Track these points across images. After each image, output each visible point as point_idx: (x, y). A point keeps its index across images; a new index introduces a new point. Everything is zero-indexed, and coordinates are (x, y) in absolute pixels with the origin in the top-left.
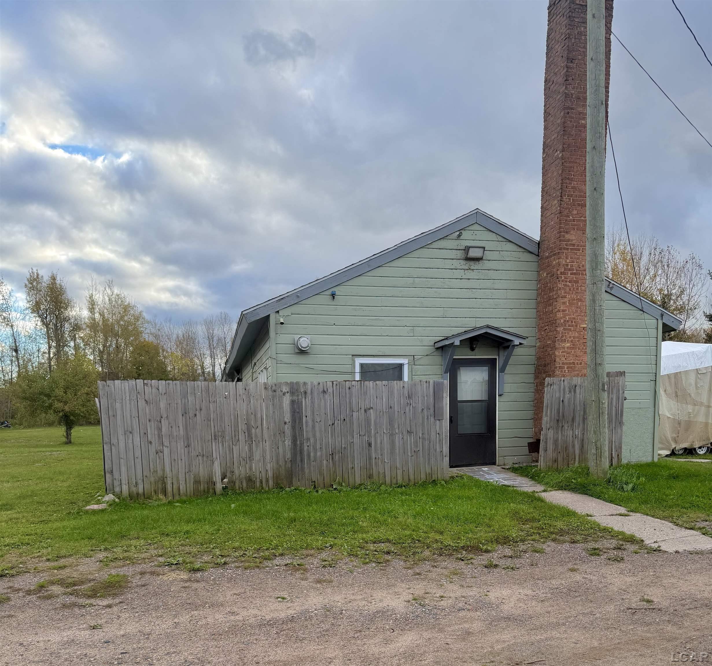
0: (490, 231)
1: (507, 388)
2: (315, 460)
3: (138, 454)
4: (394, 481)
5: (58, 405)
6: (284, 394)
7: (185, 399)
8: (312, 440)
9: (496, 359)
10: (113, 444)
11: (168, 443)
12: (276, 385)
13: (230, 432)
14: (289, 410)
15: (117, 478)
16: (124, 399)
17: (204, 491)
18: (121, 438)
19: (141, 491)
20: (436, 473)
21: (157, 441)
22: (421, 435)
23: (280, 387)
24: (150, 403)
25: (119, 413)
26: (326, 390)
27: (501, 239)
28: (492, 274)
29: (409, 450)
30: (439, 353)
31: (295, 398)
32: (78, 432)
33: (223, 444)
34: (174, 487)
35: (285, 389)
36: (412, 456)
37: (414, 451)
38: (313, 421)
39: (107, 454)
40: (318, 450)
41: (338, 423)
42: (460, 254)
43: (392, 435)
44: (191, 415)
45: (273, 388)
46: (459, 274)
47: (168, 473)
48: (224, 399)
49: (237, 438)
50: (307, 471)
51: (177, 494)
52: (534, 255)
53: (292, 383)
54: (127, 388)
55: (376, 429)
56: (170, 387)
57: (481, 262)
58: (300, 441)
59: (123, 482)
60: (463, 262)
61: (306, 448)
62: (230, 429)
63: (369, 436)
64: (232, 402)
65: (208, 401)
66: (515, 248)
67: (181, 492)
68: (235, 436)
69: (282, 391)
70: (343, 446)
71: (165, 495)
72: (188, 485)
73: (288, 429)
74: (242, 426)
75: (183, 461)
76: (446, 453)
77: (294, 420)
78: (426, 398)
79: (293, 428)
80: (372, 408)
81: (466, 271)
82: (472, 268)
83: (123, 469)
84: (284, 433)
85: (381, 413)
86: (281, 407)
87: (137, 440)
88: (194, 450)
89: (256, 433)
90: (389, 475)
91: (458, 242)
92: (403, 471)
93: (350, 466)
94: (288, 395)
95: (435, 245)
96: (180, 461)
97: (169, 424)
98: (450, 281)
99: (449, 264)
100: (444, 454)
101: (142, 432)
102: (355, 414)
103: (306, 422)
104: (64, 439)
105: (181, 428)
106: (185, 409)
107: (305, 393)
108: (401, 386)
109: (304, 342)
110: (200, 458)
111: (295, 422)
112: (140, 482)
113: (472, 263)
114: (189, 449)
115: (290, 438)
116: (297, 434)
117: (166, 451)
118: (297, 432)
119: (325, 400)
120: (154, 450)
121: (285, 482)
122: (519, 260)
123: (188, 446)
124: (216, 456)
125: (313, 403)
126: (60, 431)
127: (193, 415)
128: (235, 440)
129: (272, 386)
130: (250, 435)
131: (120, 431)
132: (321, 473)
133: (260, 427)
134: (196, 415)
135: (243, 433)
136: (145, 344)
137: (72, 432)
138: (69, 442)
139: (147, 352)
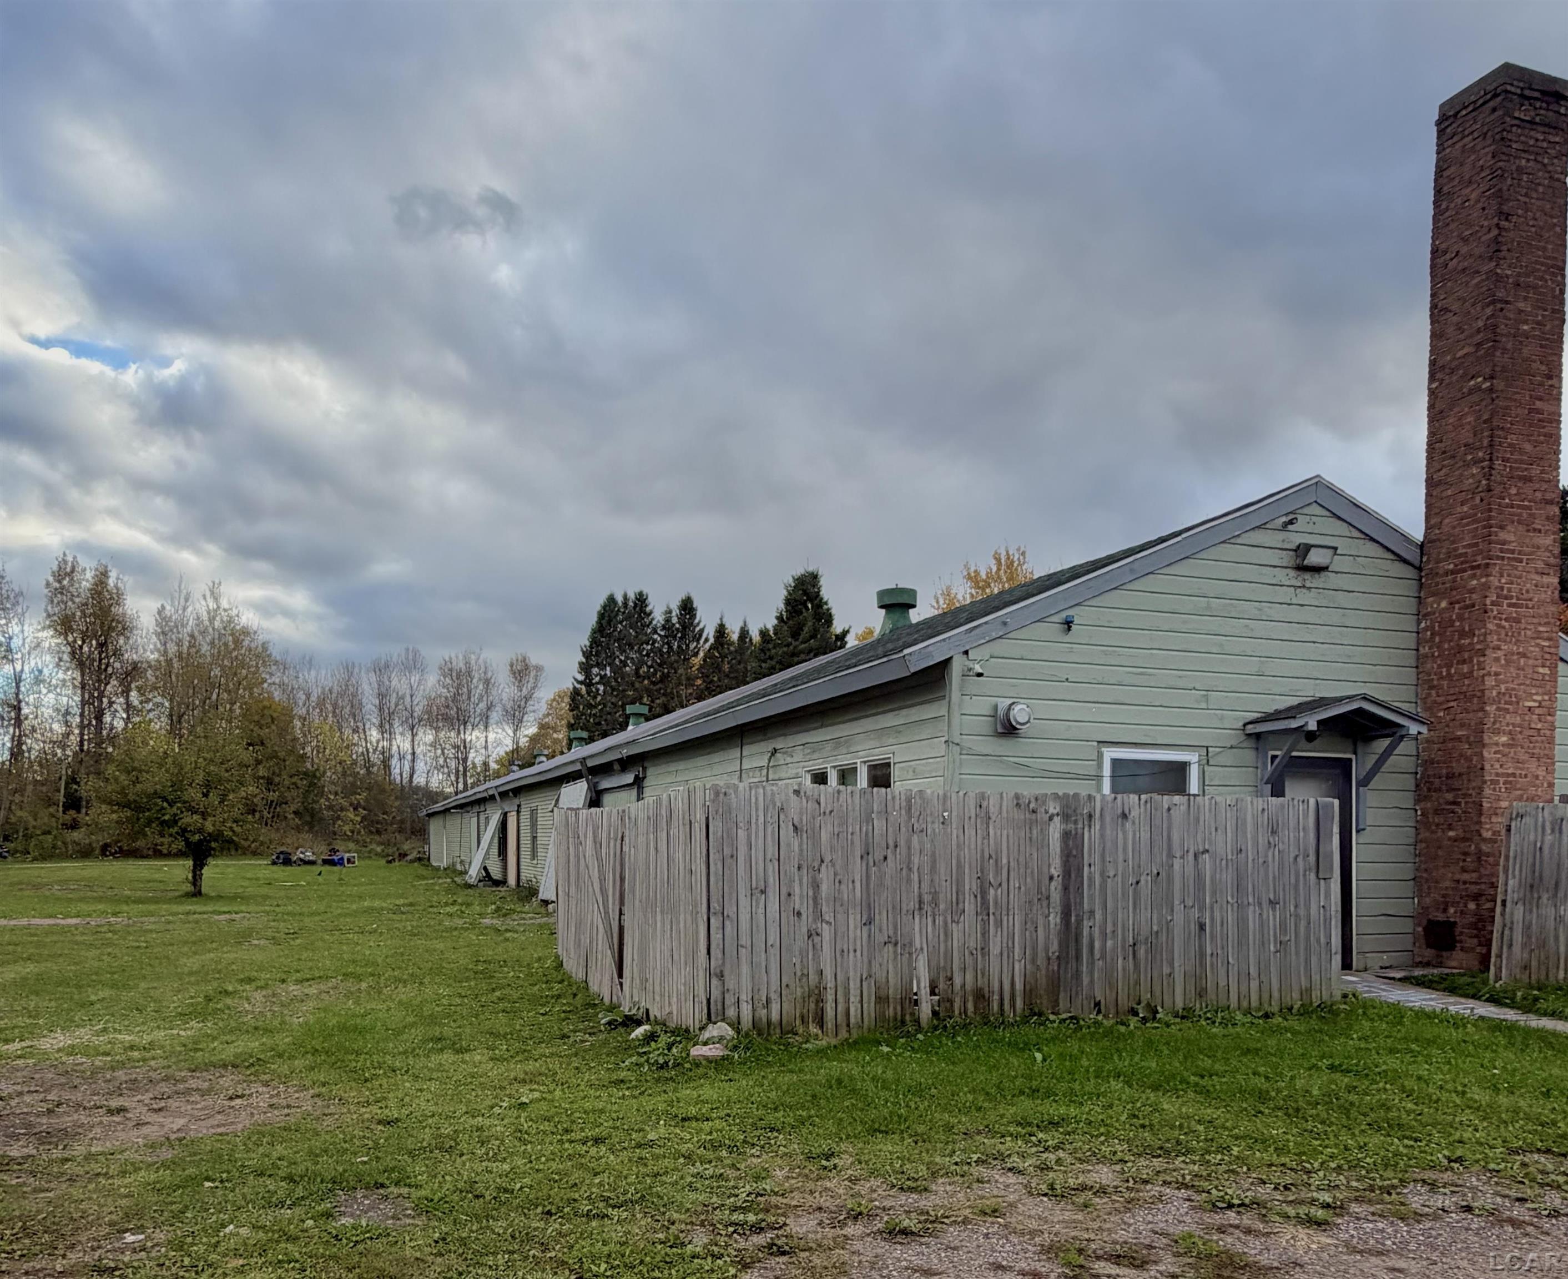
0: (1339, 518)
1: (1370, 817)
2: (1103, 957)
3: (773, 938)
4: (1245, 1004)
6: (1051, 819)
7: (867, 825)
8: (1098, 916)
9: (1350, 760)
10: (728, 916)
11: (832, 915)
12: (1036, 799)
13: (949, 895)
14: (1058, 850)
15: (731, 987)
16: (753, 821)
17: (895, 1019)
18: (744, 902)
19: (775, 1016)
20: (1318, 987)
21: (811, 910)
22: (1292, 909)
23: (1044, 803)
24: (801, 831)
25: (742, 850)
26: (1127, 811)
27: (1356, 534)
28: (1341, 598)
29: (1272, 939)
30: (1251, 743)
31: (1071, 826)
32: (214, 871)
33: (934, 921)
34: (839, 1009)
35: (1053, 808)
36: (1277, 952)
37: (1281, 943)
38: (1102, 873)
39: (716, 937)
40: (1109, 935)
41: (1147, 881)
42: (1287, 558)
43: (1241, 907)
44: (878, 855)
45: (1032, 806)
46: (1285, 594)
47: (829, 977)
48: (941, 826)
49: (961, 906)
50: (1086, 980)
51: (844, 1024)
52: (1411, 568)
53: (1066, 795)
54: (761, 799)
55: (1214, 893)
56: (841, 799)
57: (1323, 574)
58: (1077, 916)
59: (743, 997)
60: (1292, 573)
61: (1086, 932)
62: (949, 889)
63: (1202, 909)
64: (955, 832)
65: (911, 829)
66: (1380, 552)
67: (852, 1020)
68: (957, 903)
69: (1047, 812)
70: (1155, 928)
71: (822, 1027)
72: (865, 1006)
73: (1055, 890)
74: (970, 884)
75: (859, 953)
76: (1337, 947)
77: (1067, 873)
78: (1302, 834)
79: (1066, 888)
80: (1207, 851)
81: (1299, 590)
82: (1308, 584)
83: (745, 969)
84: (1048, 898)
85: (1224, 862)
86: (1043, 844)
87: (773, 907)
88: (880, 930)
89: (996, 896)
90: (1236, 990)
91: (1282, 535)
92: (1261, 983)
93: (1166, 970)
94: (1057, 820)
95: (1245, 539)
96: (852, 954)
97: (835, 874)
98: (1270, 608)
99: (1269, 575)
100: (1333, 951)
101: (784, 892)
102: (1177, 863)
103: (1090, 879)
104: (189, 888)
105: (858, 884)
106: (867, 844)
107: (1090, 816)
108: (1260, 809)
109: (1019, 714)
110: (891, 947)
111: (1070, 876)
112: (774, 996)
113: (1307, 576)
114: (870, 930)
115: (1059, 909)
116: (1072, 900)
117: (826, 931)
118: (1072, 897)
119: (1124, 833)
120: (805, 930)
121: (1045, 1002)
122: (1387, 574)
123: (869, 922)
124: (921, 944)
125: (1102, 836)
126: (180, 869)
127: (882, 858)
128: (956, 910)
129: (1029, 802)
130: (985, 903)
131: (743, 891)
132: (1111, 983)
133: (1005, 885)
134: (885, 858)
135: (972, 896)
136: (266, 703)
137: (206, 871)
138: (197, 893)
139: (273, 719)
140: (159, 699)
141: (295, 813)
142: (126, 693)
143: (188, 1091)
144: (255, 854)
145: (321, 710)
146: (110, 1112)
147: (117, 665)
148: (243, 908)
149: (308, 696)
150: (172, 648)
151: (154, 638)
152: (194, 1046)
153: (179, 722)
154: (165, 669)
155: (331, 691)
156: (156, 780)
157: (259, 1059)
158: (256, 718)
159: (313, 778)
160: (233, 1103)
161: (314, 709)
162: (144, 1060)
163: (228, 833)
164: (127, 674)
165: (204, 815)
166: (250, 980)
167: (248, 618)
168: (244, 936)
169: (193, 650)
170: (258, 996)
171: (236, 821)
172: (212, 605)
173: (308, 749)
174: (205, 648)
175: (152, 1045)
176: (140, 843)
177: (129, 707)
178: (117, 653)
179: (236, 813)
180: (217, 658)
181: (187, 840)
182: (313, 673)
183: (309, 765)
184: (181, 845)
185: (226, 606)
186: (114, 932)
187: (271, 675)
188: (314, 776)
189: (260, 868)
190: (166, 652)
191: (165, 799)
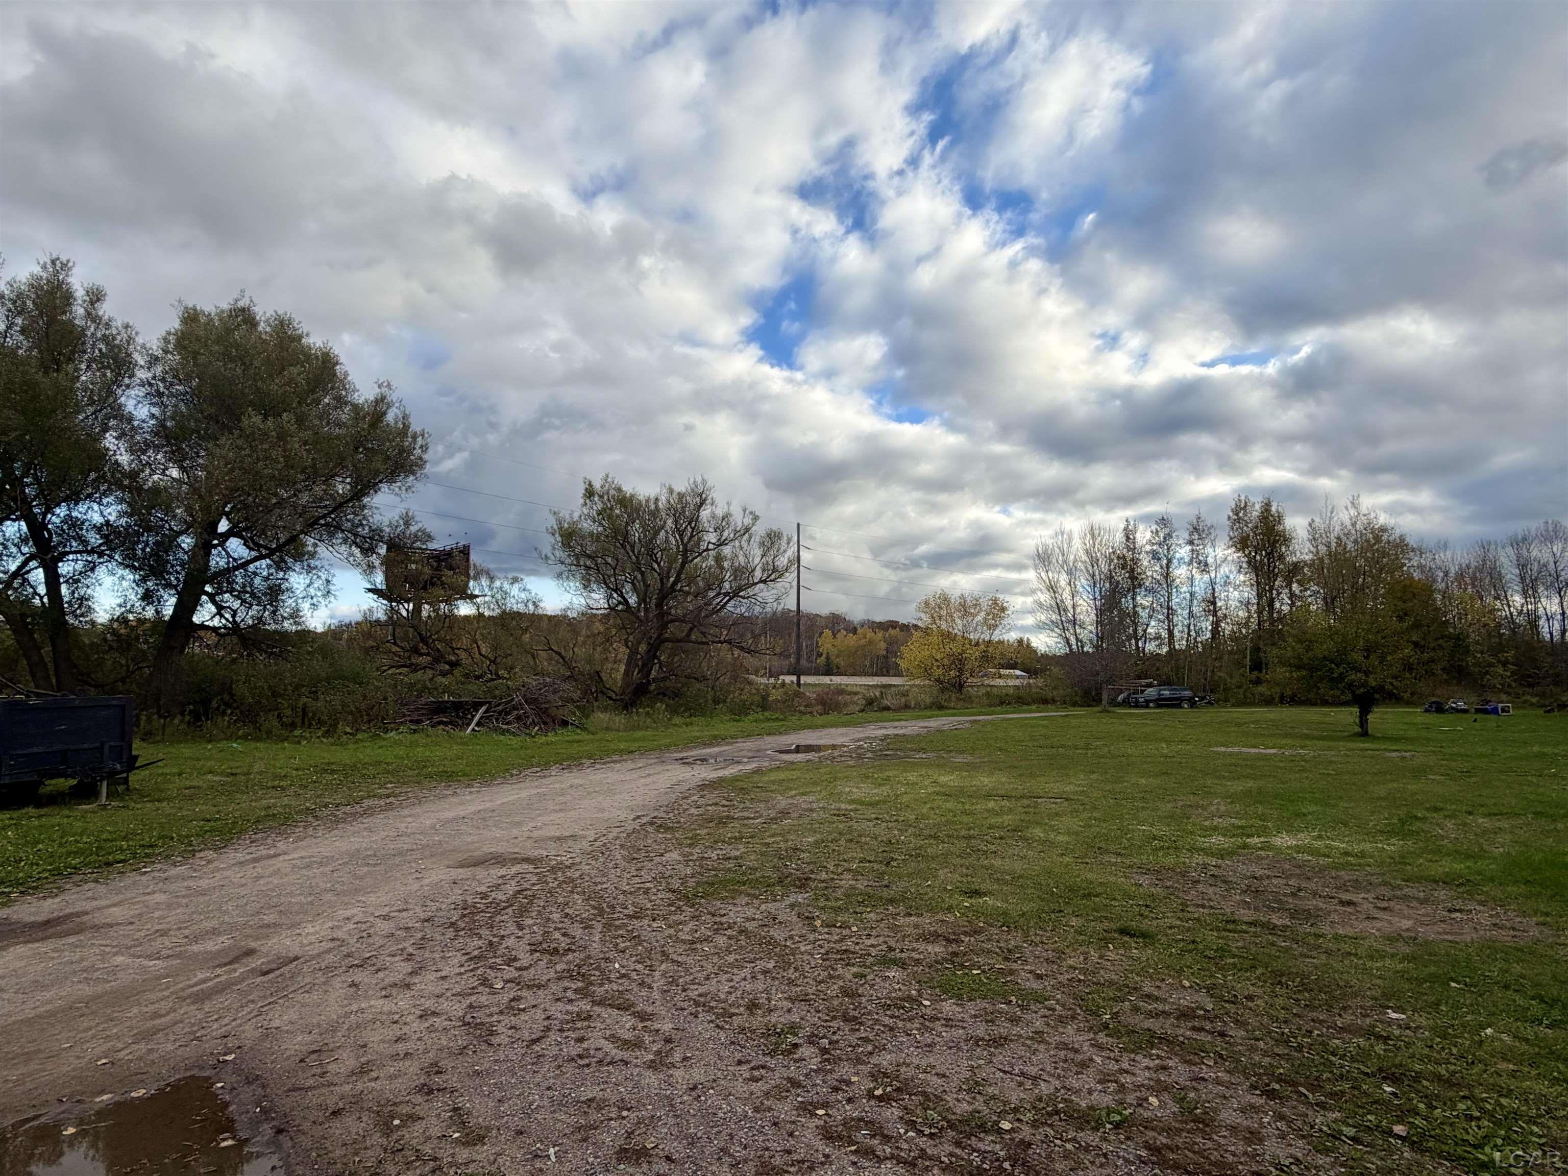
5: (1354, 676)
32: (1381, 717)
104: (1358, 729)
126: (1348, 716)
136: (1407, 582)
137: (1370, 717)
138: (1364, 733)
139: (1414, 595)
140: (1315, 588)
141: (1443, 669)
142: (1289, 585)
143: (1405, 898)
144: (1408, 703)
145: (1460, 584)
146: (1342, 903)
147: (1281, 566)
148: (1410, 747)
149: (1446, 574)
150: (1323, 549)
151: (1308, 544)
152: (1402, 859)
153: (1333, 603)
154: (1318, 565)
155: (1468, 567)
156: (1326, 647)
157: (1468, 880)
158: (1399, 595)
159: (1459, 640)
160: (1453, 915)
161: (1452, 582)
162: (1360, 865)
163: (1388, 687)
164: (1290, 572)
165: (1367, 673)
166: (1436, 809)
167: (1383, 519)
168: (1419, 772)
169: (1340, 550)
170: (1449, 824)
171: (1395, 677)
172: (1353, 512)
173: (1450, 616)
174: (1350, 546)
175: (1363, 855)
176: (1312, 696)
177: (1292, 595)
178: (1281, 557)
179: (1394, 671)
180: (1362, 552)
181: (1353, 692)
182: (1449, 554)
183: (1451, 630)
184: (1349, 697)
185: (1366, 512)
186: (1306, 761)
187: (1410, 560)
188: (1458, 639)
189: (1417, 716)
190: (1318, 552)
191: (1332, 662)
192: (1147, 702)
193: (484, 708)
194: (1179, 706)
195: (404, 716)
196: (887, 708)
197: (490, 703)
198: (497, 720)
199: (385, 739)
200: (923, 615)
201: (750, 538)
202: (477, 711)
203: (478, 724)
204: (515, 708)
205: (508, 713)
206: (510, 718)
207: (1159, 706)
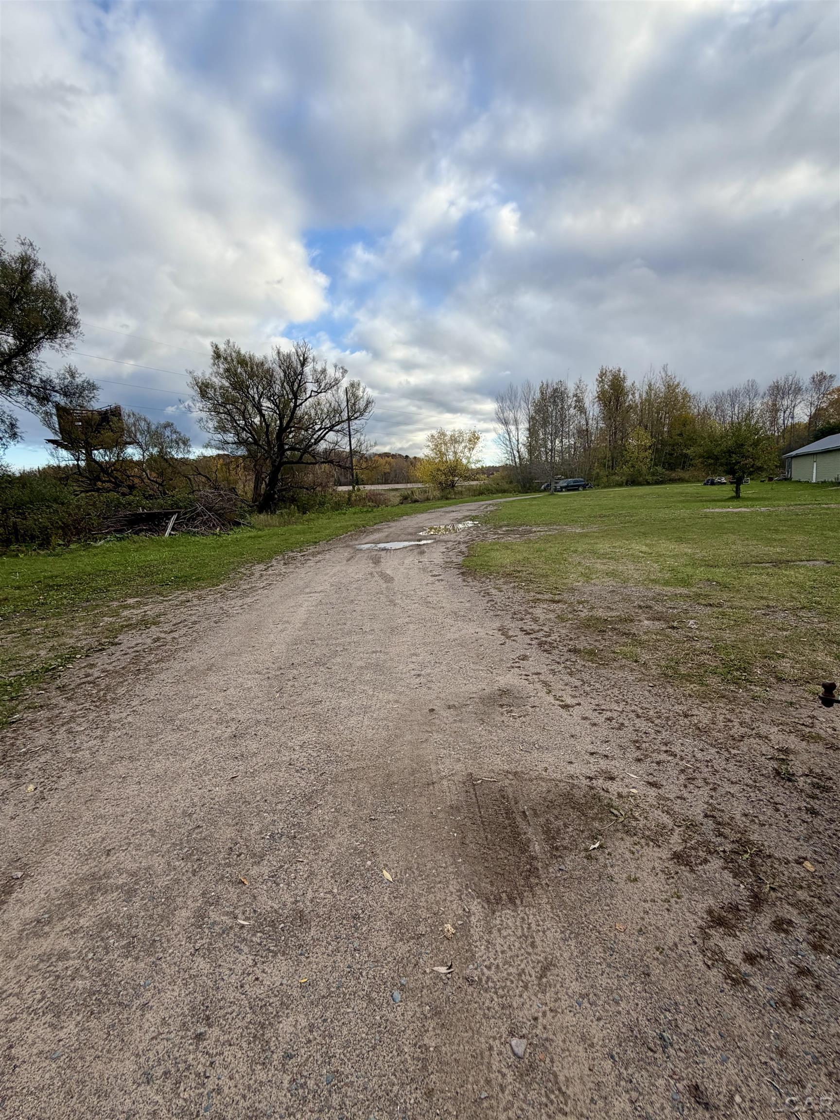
185: (670, 373)
192: (562, 488)
193: (175, 517)
194: (577, 490)
195: (109, 527)
196: (416, 501)
197: (179, 512)
198: (187, 525)
199: (97, 547)
200: (430, 444)
201: (338, 388)
202: (169, 519)
203: (173, 529)
204: (198, 515)
205: (194, 520)
206: (197, 523)
207: (569, 490)
